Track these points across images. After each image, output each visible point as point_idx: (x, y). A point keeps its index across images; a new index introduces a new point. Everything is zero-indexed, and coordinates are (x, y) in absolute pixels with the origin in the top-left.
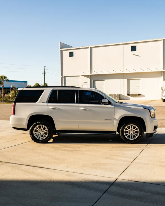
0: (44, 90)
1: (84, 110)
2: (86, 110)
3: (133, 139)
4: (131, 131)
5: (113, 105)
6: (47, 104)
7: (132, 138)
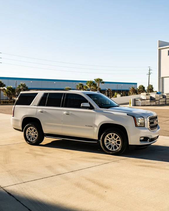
0: (37, 93)
1: (67, 114)
2: (69, 114)
3: (114, 150)
4: (113, 140)
5: (96, 109)
6: (37, 107)
7: (113, 148)
